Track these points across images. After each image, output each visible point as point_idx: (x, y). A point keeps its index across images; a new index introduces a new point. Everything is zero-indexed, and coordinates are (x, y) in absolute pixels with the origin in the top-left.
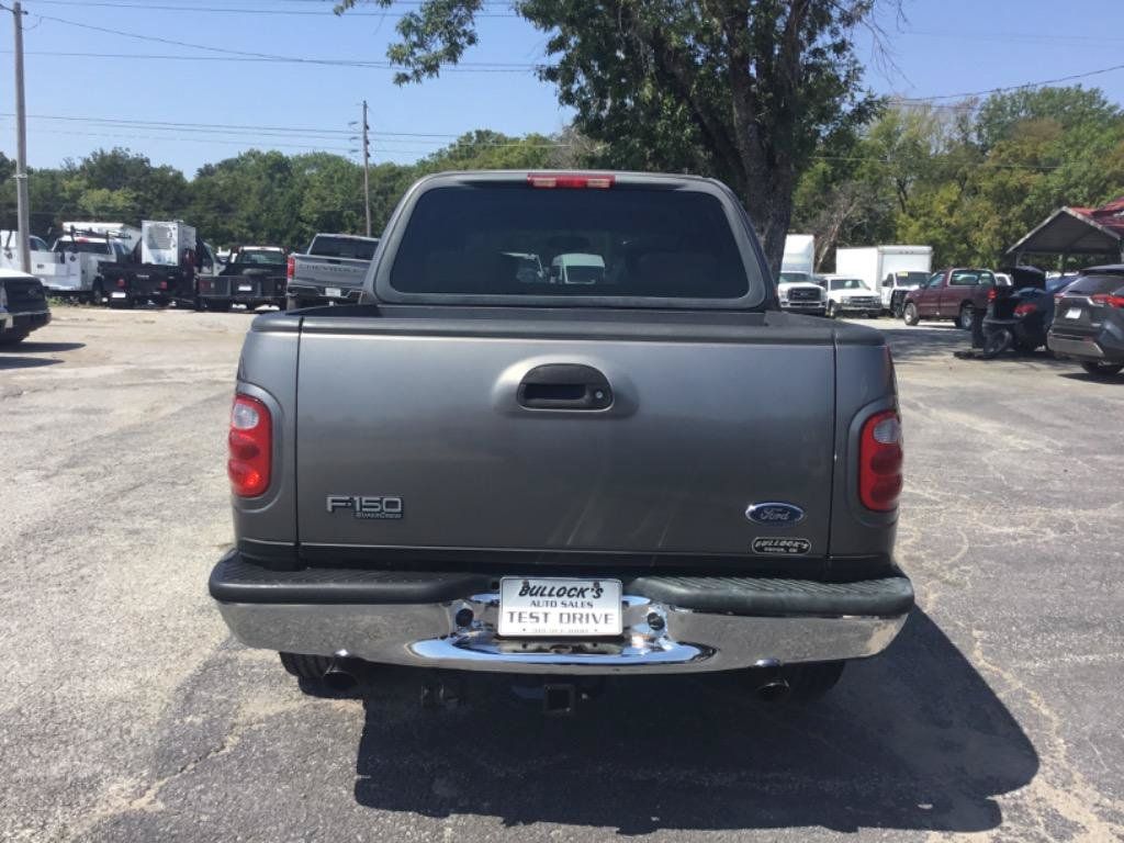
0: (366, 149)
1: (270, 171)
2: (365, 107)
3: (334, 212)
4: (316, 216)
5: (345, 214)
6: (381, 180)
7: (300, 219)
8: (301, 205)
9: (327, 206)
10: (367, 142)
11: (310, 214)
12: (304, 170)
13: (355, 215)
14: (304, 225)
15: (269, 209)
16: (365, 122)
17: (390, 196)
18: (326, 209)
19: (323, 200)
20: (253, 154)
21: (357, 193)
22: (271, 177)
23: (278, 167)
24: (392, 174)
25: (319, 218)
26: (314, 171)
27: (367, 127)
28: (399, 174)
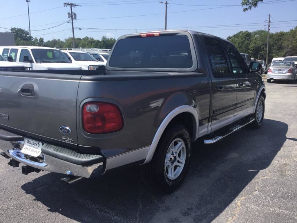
0: (269, 28)
1: (245, 37)
2: (270, 16)
3: (258, 47)
4: (253, 48)
5: (261, 47)
6: (277, 37)
7: (249, 49)
8: (249, 45)
9: (257, 45)
10: (269, 26)
11: (252, 48)
12: (255, 35)
13: (264, 47)
14: (249, 51)
15: (240, 47)
16: (269, 20)
17: (279, 41)
18: (256, 46)
19: (256, 43)
20: (241, 32)
21: (265, 41)
22: (245, 38)
23: (248, 35)
24: (281, 34)
25: (254, 49)
26: (258, 36)
27: (270, 22)
28: (283, 34)
